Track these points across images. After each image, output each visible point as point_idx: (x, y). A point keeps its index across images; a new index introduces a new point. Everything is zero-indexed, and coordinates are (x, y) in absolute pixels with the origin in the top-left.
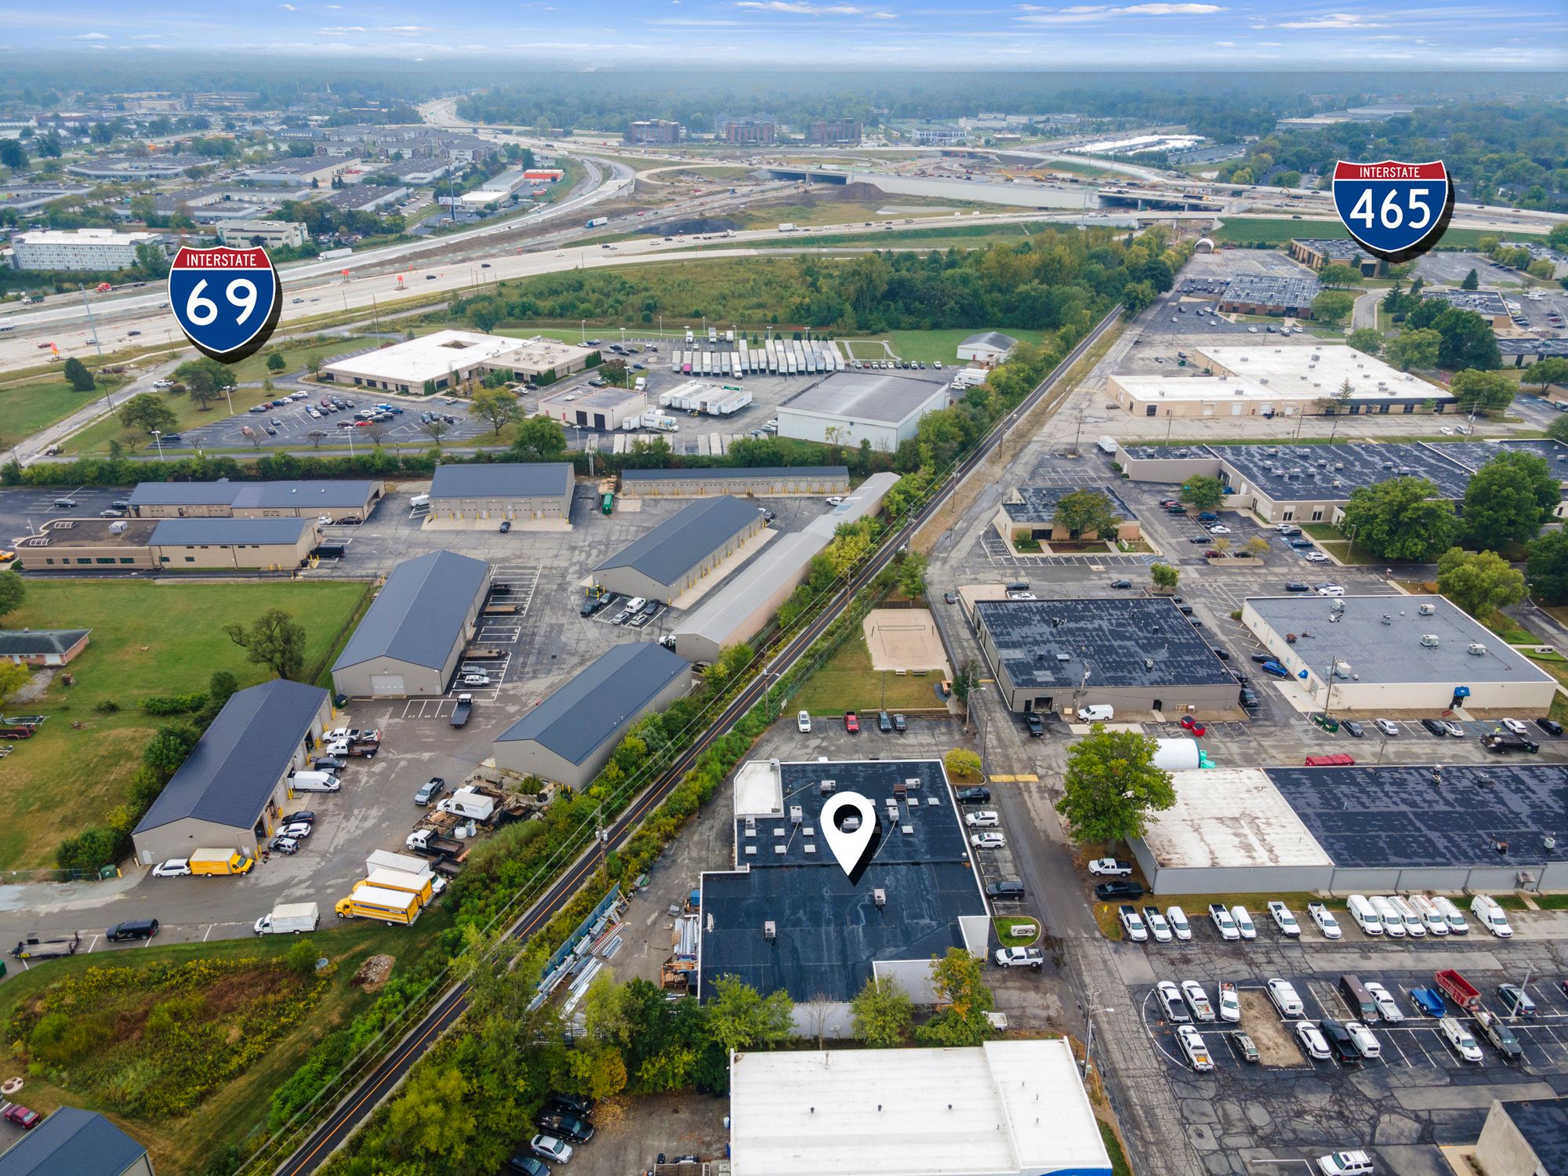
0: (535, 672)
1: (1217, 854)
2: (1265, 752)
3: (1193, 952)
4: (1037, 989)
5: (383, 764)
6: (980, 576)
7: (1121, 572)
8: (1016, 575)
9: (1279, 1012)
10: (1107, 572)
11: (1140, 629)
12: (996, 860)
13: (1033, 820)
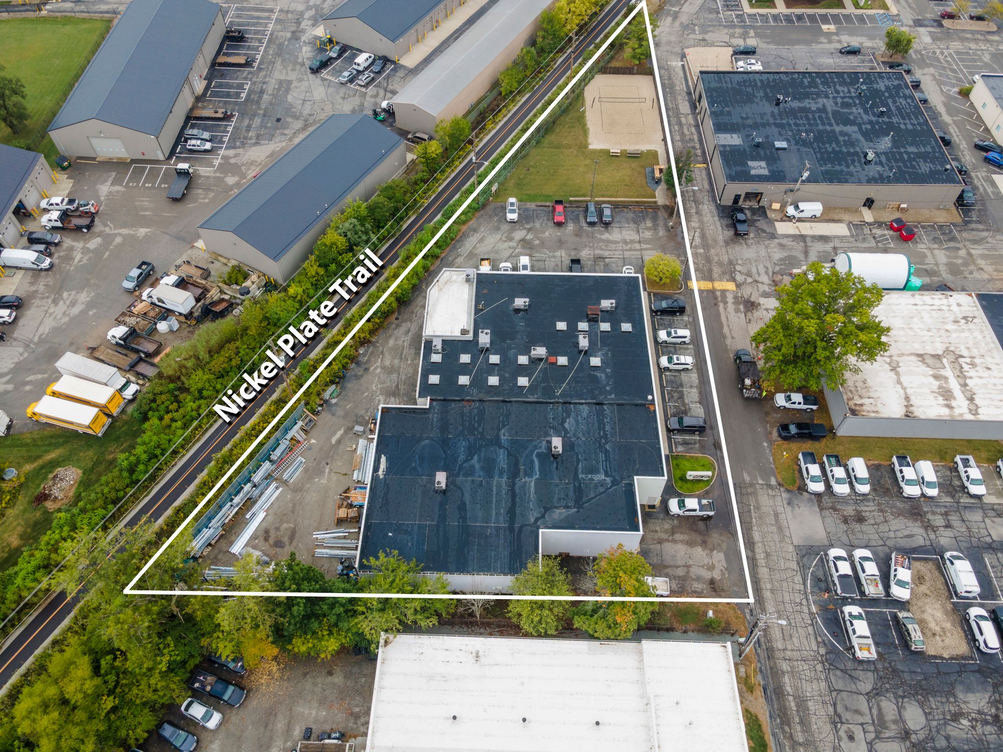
0: (258, 137)
1: (913, 401)
2: (974, 262)
3: (869, 509)
4: (704, 543)
5: (99, 240)
6: (709, 36)
7: (851, 34)
8: (745, 36)
9: (951, 589)
10: (837, 34)
11: (866, 111)
12: (681, 385)
13: (724, 337)
